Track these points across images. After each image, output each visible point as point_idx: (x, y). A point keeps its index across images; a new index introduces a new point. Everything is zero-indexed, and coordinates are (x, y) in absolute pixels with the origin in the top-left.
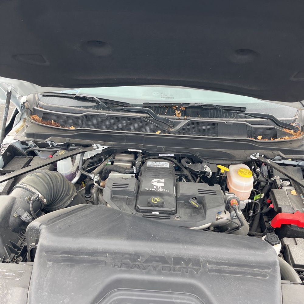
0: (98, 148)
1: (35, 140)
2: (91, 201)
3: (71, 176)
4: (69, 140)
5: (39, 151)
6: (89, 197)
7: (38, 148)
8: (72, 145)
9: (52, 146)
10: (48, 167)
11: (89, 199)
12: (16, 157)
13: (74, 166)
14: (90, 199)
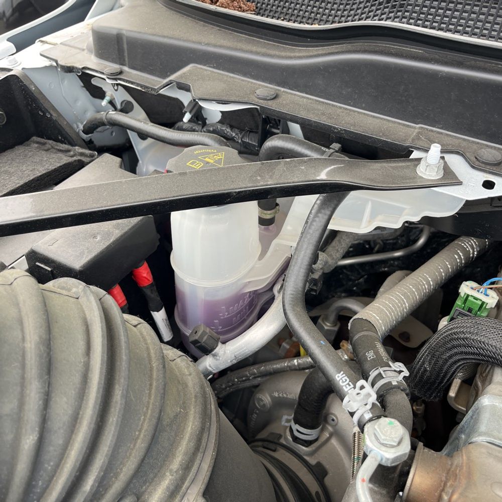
0: (449, 178)
1: (121, 73)
2: (312, 461)
3: (236, 308)
4: (276, 97)
5: (143, 136)
6: (307, 443)
7: (138, 119)
8: (287, 131)
9: (190, 121)
10: (117, 227)
11: (303, 449)
12: (35, 138)
13: (269, 253)
14: (312, 454)
